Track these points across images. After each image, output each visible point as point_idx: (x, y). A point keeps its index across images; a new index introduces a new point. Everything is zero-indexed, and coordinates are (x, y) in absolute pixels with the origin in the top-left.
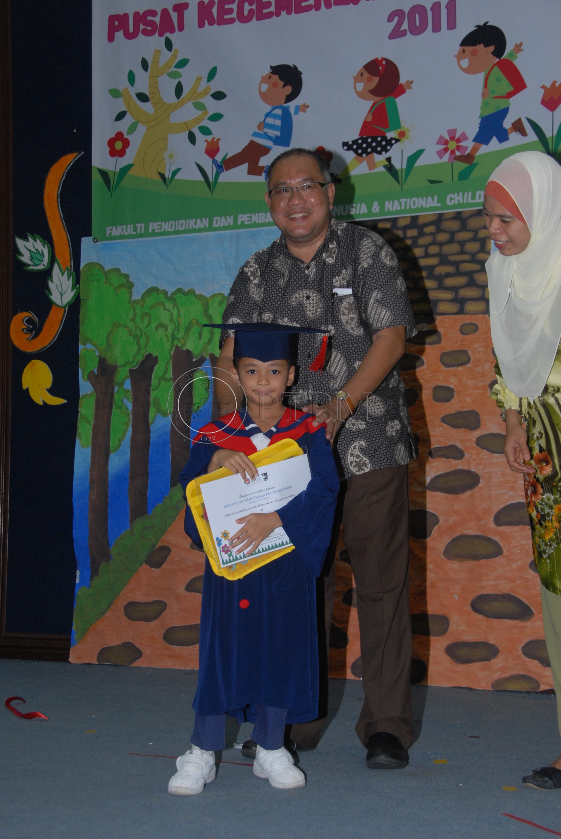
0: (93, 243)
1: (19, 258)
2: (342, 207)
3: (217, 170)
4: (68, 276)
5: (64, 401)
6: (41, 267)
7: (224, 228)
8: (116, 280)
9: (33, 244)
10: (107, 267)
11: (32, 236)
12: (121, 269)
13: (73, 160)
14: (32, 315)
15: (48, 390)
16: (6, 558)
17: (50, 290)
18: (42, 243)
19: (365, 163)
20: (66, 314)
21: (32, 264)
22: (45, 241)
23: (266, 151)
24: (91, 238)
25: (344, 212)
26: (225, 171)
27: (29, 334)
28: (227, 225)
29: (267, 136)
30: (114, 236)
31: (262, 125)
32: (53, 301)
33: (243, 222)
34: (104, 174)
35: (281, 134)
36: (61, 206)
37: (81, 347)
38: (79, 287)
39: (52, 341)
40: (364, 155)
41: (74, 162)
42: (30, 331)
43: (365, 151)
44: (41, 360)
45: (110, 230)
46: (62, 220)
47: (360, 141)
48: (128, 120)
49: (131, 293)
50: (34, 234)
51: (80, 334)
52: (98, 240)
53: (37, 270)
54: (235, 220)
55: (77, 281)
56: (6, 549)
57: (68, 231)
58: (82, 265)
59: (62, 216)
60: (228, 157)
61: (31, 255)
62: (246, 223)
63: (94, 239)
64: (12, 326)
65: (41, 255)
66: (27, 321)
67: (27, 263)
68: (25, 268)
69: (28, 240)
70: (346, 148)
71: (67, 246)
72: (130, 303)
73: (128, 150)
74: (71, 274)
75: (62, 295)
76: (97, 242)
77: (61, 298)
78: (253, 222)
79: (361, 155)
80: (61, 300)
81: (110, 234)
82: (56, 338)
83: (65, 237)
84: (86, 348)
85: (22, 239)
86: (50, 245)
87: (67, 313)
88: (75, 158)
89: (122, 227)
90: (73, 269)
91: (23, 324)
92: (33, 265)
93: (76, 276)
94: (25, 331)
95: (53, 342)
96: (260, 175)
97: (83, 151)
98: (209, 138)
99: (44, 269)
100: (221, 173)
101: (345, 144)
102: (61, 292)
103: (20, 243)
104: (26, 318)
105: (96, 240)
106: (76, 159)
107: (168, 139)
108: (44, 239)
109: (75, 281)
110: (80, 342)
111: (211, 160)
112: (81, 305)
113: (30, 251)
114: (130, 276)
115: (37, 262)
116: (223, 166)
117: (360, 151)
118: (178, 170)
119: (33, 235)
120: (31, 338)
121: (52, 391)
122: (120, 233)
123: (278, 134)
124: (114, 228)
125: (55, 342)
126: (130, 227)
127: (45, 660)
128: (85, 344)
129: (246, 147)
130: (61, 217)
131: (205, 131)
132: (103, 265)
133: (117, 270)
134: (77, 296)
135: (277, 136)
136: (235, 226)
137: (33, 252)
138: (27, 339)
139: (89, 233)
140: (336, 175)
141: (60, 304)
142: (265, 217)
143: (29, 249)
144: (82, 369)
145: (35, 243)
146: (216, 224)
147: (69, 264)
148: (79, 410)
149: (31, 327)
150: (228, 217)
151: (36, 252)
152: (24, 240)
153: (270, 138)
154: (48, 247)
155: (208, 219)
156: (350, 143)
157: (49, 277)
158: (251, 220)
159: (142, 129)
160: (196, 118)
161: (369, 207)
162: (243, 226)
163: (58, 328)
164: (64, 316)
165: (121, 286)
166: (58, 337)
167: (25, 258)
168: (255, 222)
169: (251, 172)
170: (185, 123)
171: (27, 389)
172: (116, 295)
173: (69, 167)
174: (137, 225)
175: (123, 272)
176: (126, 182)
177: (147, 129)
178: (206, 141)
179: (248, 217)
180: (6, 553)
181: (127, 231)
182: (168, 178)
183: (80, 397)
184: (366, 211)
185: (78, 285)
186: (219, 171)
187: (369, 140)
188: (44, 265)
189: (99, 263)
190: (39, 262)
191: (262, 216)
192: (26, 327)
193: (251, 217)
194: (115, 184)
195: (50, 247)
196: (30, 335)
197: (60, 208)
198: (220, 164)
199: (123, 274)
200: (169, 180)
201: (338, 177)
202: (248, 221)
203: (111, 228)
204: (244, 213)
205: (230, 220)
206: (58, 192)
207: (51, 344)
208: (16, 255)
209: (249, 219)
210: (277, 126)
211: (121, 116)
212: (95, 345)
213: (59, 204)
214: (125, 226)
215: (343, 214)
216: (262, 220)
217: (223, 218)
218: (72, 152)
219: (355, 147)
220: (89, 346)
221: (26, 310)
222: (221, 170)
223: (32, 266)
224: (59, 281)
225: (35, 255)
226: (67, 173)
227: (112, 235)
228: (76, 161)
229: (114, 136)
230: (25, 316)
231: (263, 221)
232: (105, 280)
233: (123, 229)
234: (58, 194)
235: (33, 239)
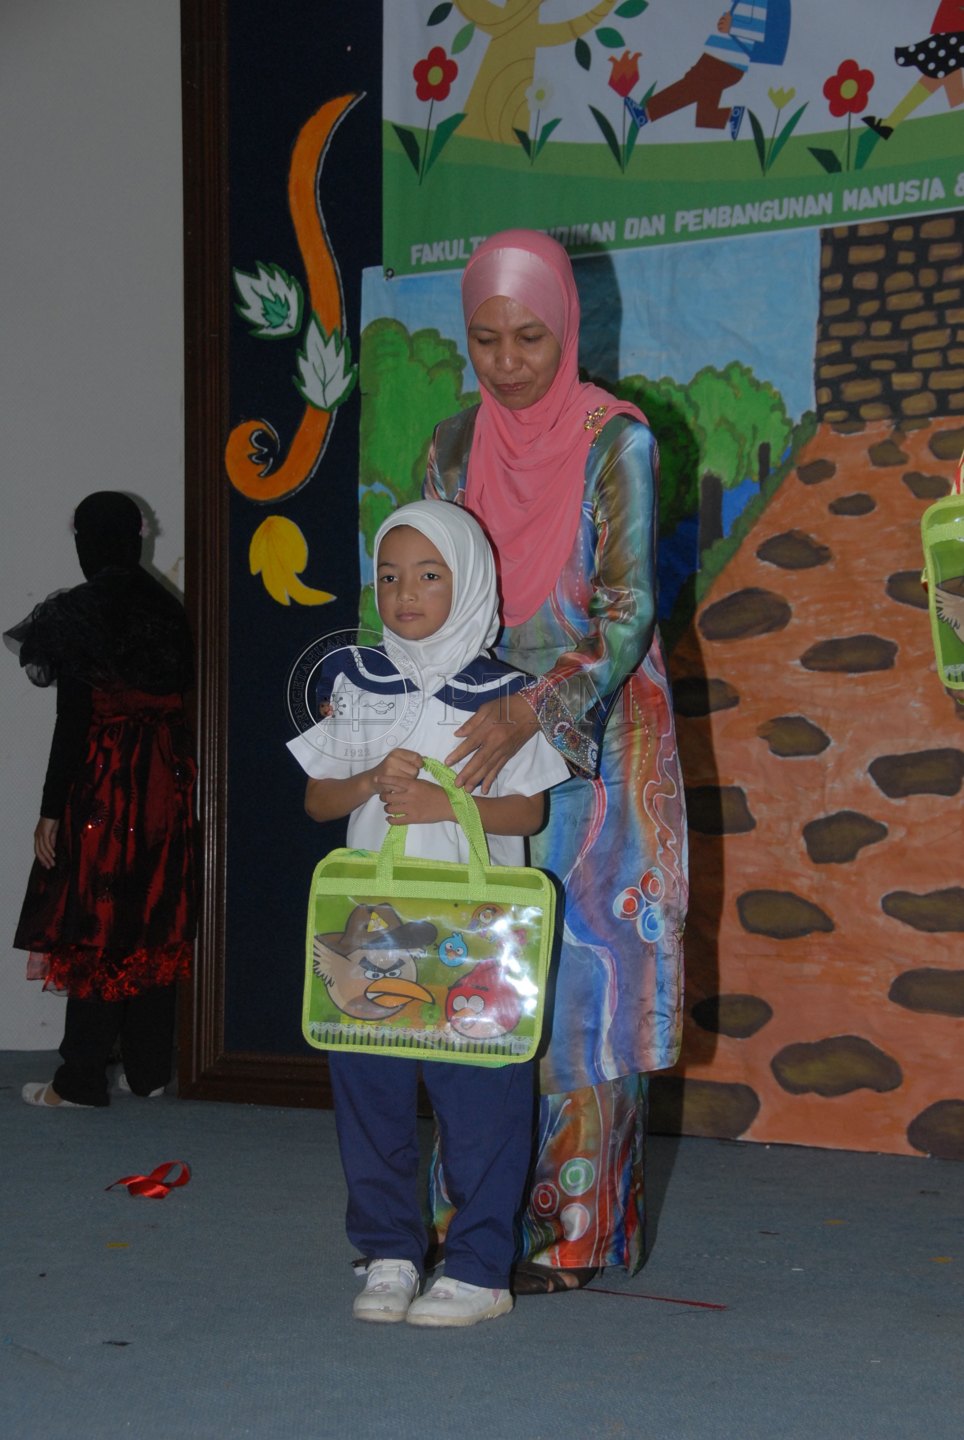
0: (384, 279)
1: (241, 312)
2: (892, 186)
3: (634, 122)
4: (337, 348)
5: (331, 598)
6: (283, 330)
7: (648, 241)
8: (430, 354)
9: (268, 284)
10: (414, 328)
11: (267, 269)
12: (440, 330)
13: (346, 109)
14: (268, 426)
15: (299, 576)
16: (223, 906)
17: (302, 374)
18: (285, 281)
19: (941, 91)
20: (333, 424)
21: (266, 324)
22: (292, 277)
23: (733, 74)
24: (380, 269)
25: (896, 196)
26: (649, 121)
27: (262, 464)
28: (652, 233)
29: (737, 44)
30: (428, 263)
31: (728, 20)
32: (307, 398)
33: (685, 227)
34: (406, 137)
35: (766, 37)
36: (322, 204)
37: (362, 489)
38: (358, 368)
39: (306, 478)
40: (941, 74)
41: (348, 115)
42: (263, 458)
43: (942, 65)
44: (286, 516)
45: (418, 251)
46: (323, 233)
47: (932, 45)
48: (454, 22)
49: (460, 379)
50: (271, 264)
51: (360, 463)
52: (395, 271)
53: (276, 336)
54: (670, 223)
55: (354, 357)
56: (224, 888)
57: (335, 254)
58: (364, 324)
59: (324, 226)
60: (655, 92)
61: (264, 305)
62: (691, 228)
63: (388, 271)
64: (229, 449)
65: (283, 306)
66: (257, 440)
67: (256, 323)
68: (252, 332)
69: (258, 277)
70: (901, 60)
71: (334, 285)
72: (458, 398)
73: (454, 86)
74: (342, 343)
75: (324, 386)
76: (392, 276)
77: (324, 391)
78: (705, 226)
79: (933, 74)
80: (324, 396)
81: (419, 260)
82: (314, 471)
83: (331, 267)
84: (372, 492)
85: (245, 275)
86: (301, 284)
87: (336, 422)
88: (350, 104)
89: (441, 244)
90: (347, 332)
91: (250, 446)
92: (269, 326)
93: (352, 347)
94: (254, 458)
95: (308, 481)
96: (722, 126)
97: (366, 91)
98: (618, 53)
99: (289, 333)
100: (641, 126)
101: (900, 52)
102: (322, 379)
103: (243, 281)
104: (256, 434)
105: (390, 273)
106: (352, 107)
107: (534, 58)
108: (289, 274)
109: (350, 356)
110: (360, 479)
111: (621, 100)
112: (363, 405)
113: (262, 298)
114: (458, 345)
115: (276, 320)
116: (647, 111)
117: (932, 66)
118: (555, 123)
119: (266, 264)
120: (266, 472)
121: (308, 578)
122: (438, 258)
123: (760, 37)
124: (427, 247)
125: (312, 479)
126: (458, 245)
127: (298, 1105)
128: (370, 483)
129: (693, 68)
130: (322, 228)
131: (610, 38)
132: (405, 323)
133: (432, 334)
134: (353, 387)
135: (757, 43)
136: (670, 236)
137: (268, 299)
138: (259, 475)
139: (376, 259)
140: (880, 121)
141: (321, 404)
142: (731, 216)
143: (260, 292)
144: (365, 533)
145: (271, 281)
146: (631, 232)
147: (338, 321)
148: (360, 614)
149: (266, 450)
150: (655, 219)
151: (272, 298)
152: (251, 276)
153: (743, 48)
154: (297, 289)
155: (613, 223)
156: (912, 49)
157: (299, 350)
158: (701, 223)
159: (481, 40)
160: (592, 12)
161: (949, 184)
162: (686, 235)
163: (318, 452)
164: (328, 427)
165: (441, 364)
166: (318, 471)
167: (254, 313)
168: (709, 227)
169: (703, 121)
170: (570, 24)
171: (260, 575)
172: (430, 383)
173: (338, 124)
174: (472, 240)
175: (444, 336)
176: (450, 153)
177: (492, 40)
178: (612, 59)
179: (696, 216)
180: (223, 897)
181: (451, 253)
182: (535, 141)
183: (362, 588)
184: (941, 194)
185: (356, 365)
186: (638, 122)
187: (953, 41)
188: (289, 326)
189: (398, 319)
190: (281, 321)
191: (724, 213)
192: (255, 451)
193: (701, 216)
194: (428, 157)
195: (300, 289)
196: (264, 466)
197: (320, 208)
198: (641, 108)
199: (445, 340)
200: (537, 145)
201: (883, 124)
202: (696, 224)
203: (419, 247)
204: (688, 209)
205: (659, 224)
206: (316, 176)
207: (305, 484)
208: (236, 306)
209: (698, 220)
210: (759, 21)
211: (439, 15)
212: (390, 486)
213: (319, 202)
214: (447, 243)
215: (894, 202)
216: (724, 221)
217: (645, 220)
218: (342, 93)
219: (921, 57)
220: (378, 487)
221: (257, 417)
222: (641, 120)
223: (267, 328)
224: (320, 359)
225: (272, 305)
226: (334, 136)
227: (423, 262)
228: (351, 111)
229: (425, 57)
230: (254, 429)
231: (726, 225)
232: (408, 354)
233: (443, 250)
234: (316, 181)
235: (268, 273)
